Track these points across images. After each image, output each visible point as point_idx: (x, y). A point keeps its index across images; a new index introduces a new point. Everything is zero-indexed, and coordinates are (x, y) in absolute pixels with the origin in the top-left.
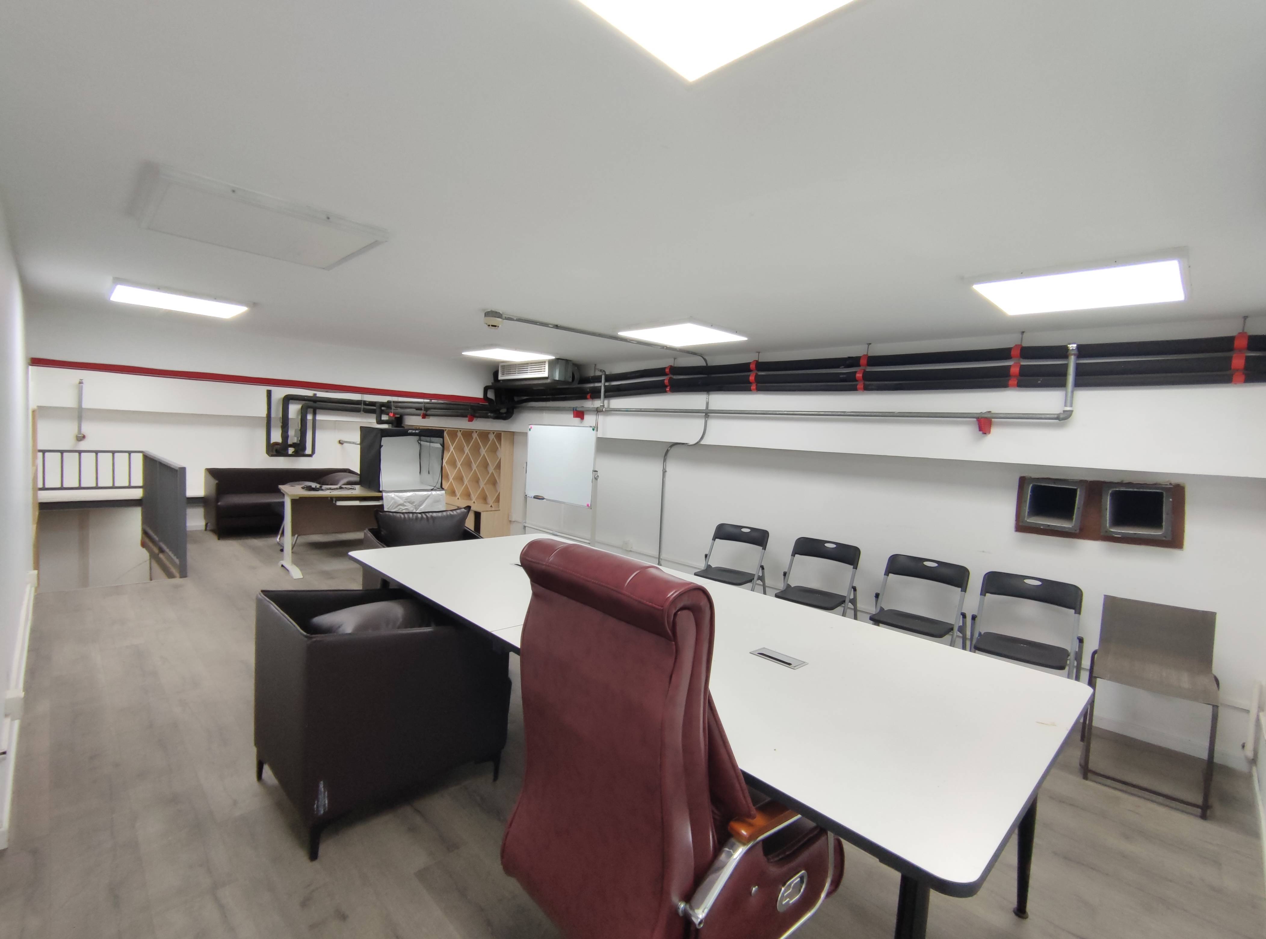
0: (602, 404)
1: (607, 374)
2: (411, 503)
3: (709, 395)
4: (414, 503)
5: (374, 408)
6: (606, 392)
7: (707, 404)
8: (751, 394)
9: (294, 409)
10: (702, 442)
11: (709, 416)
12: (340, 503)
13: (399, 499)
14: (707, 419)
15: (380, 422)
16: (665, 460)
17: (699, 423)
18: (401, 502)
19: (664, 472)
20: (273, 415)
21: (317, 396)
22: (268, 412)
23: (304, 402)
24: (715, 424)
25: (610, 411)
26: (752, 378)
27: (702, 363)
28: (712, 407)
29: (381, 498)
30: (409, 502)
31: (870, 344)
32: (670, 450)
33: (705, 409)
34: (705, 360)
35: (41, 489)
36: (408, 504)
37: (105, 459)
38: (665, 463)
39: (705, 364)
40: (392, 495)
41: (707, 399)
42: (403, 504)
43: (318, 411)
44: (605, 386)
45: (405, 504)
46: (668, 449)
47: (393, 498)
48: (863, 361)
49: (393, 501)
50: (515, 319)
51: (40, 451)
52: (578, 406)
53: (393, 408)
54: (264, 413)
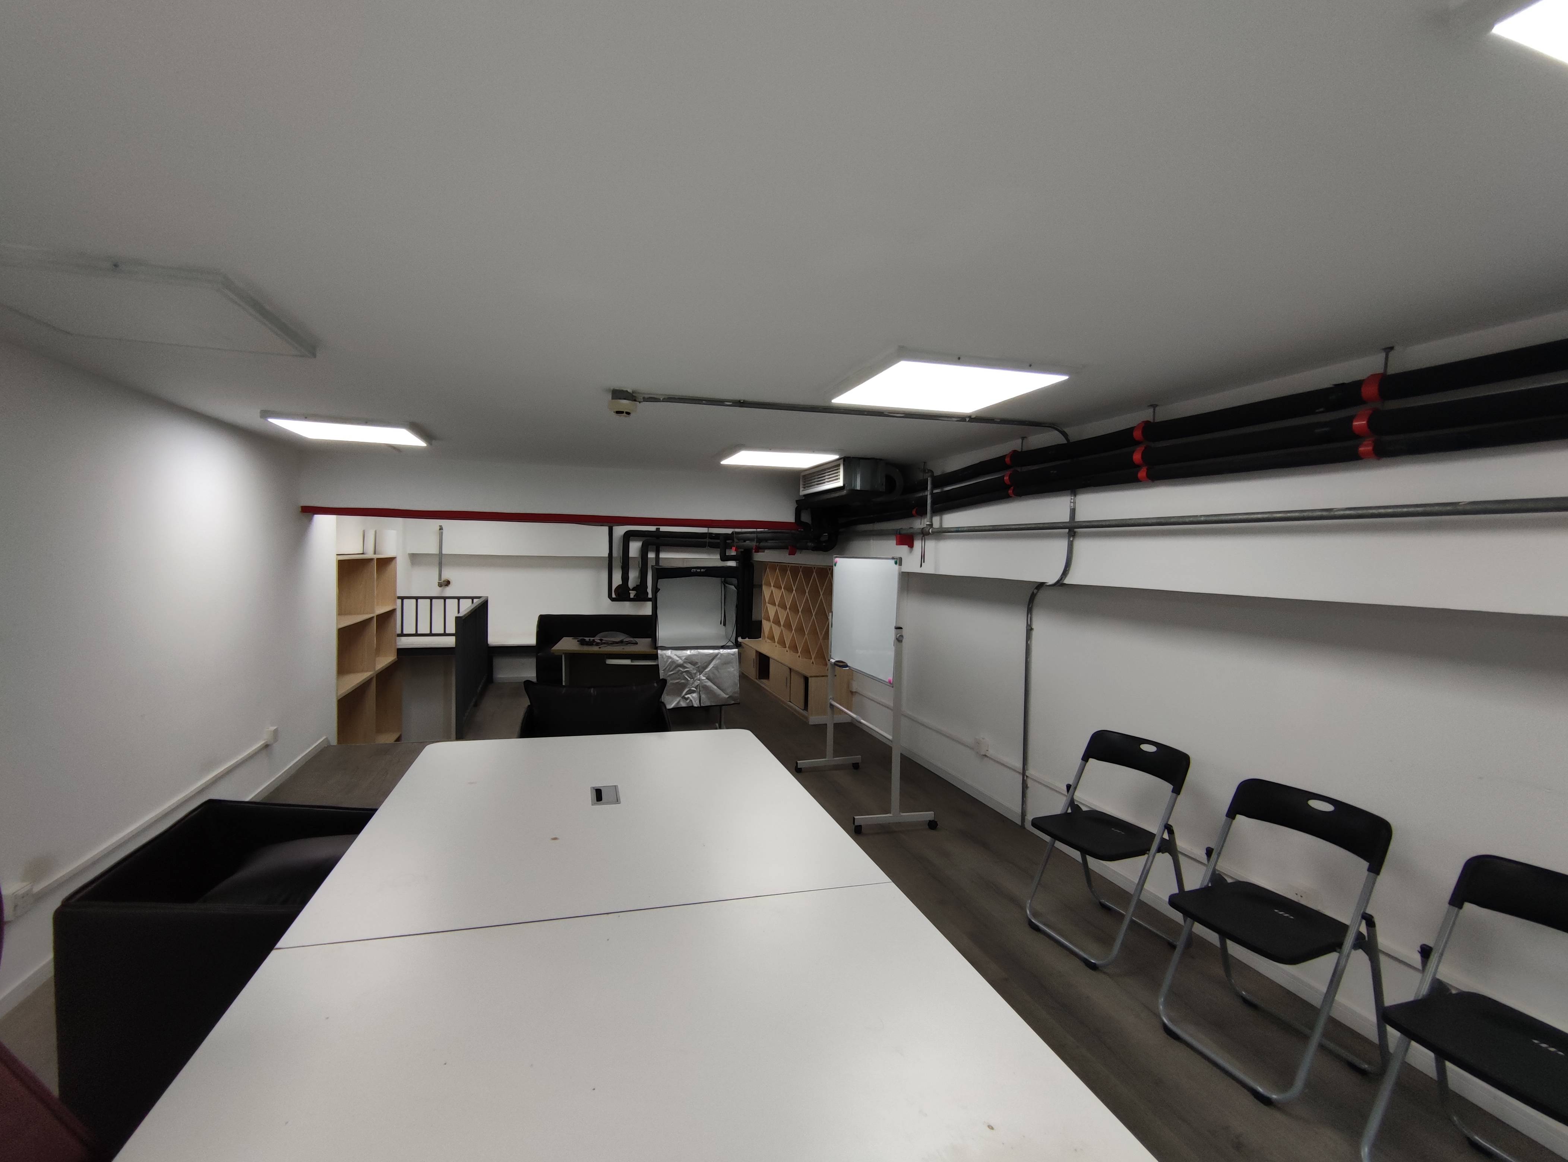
0: (928, 523)
1: (935, 475)
2: (694, 663)
3: (1075, 496)
4: (697, 664)
5: (719, 541)
6: (933, 503)
7: (1073, 512)
8: (1139, 488)
9: (635, 547)
10: (1067, 581)
11: (1075, 532)
12: (610, 662)
13: (678, 659)
14: (1071, 539)
15: (724, 558)
16: (1030, 611)
17: (1060, 546)
18: (680, 661)
19: (1029, 630)
20: (615, 554)
21: (661, 530)
22: (610, 552)
23: (644, 539)
24: (1085, 547)
25: (941, 533)
26: (1137, 457)
27: (1061, 440)
28: (1080, 517)
29: (655, 657)
30: (690, 663)
31: (1392, 348)
32: (1036, 594)
33: (1068, 520)
34: (1064, 434)
35: (399, 635)
36: (689, 665)
37: (424, 604)
38: (1029, 616)
39: (1065, 442)
40: (669, 653)
41: (1071, 502)
42: (683, 664)
43: (661, 548)
44: (932, 494)
45: (685, 665)
46: (1033, 592)
47: (669, 657)
48: (1370, 391)
49: (670, 660)
50: (661, 399)
51: (399, 598)
52: (904, 528)
53: (736, 540)
54: (606, 554)
